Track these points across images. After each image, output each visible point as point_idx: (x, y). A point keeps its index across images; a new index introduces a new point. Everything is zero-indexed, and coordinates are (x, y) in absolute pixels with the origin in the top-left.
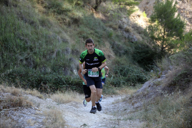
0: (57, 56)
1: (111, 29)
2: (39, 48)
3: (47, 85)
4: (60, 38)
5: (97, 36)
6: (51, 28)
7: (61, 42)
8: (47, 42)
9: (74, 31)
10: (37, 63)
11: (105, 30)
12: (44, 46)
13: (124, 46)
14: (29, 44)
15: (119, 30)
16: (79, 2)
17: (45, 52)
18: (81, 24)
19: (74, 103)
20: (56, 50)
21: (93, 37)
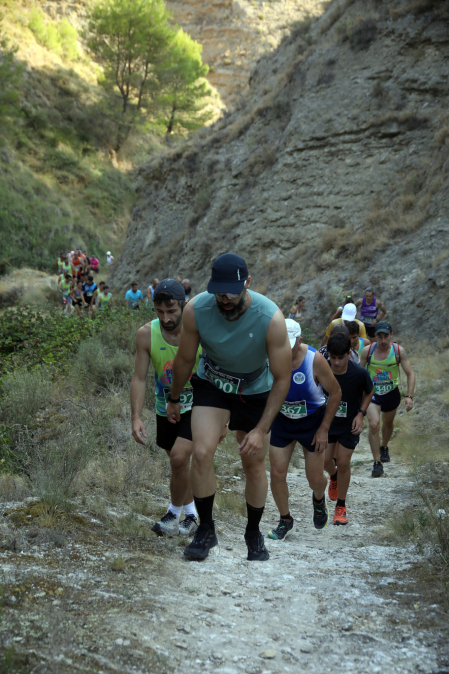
5: (113, 201)
8: (43, 217)
12: (41, 223)
14: (25, 222)
16: (89, 147)
20: (54, 227)
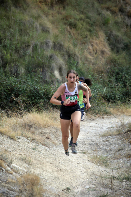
0: (33, 51)
1: (109, 13)
2: (11, 40)
3: (19, 98)
4: (38, 26)
6: (27, 10)
7: (40, 31)
9: (58, 15)
10: (7, 60)
11: (99, 14)
13: (124, 38)
15: (119, 14)
17: (18, 46)
18: (67, 5)
19: (53, 130)
21: (82, 25)
